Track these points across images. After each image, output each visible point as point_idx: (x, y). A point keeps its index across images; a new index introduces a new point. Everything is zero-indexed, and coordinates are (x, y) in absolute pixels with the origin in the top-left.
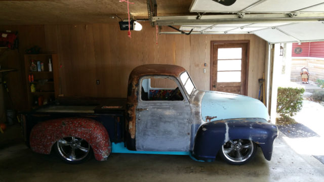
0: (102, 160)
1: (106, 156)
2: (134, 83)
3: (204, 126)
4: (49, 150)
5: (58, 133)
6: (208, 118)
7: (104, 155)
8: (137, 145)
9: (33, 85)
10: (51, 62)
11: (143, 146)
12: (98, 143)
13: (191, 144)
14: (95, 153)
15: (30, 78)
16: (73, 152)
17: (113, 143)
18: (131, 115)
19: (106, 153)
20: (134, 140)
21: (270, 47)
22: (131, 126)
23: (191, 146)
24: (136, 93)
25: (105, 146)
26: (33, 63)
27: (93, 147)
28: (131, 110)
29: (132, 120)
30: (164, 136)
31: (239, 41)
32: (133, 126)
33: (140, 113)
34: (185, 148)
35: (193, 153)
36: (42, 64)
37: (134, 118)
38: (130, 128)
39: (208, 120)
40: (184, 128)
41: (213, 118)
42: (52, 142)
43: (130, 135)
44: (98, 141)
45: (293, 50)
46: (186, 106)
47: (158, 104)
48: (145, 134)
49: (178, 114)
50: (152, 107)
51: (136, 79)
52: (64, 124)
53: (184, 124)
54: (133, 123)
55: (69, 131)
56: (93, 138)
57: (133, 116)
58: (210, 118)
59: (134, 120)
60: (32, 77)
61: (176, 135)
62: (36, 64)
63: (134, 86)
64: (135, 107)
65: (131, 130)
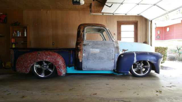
0: (62, 75)
1: (64, 73)
2: (81, 30)
3: (122, 54)
4: (28, 70)
5: (35, 59)
6: (124, 50)
7: (63, 73)
8: (83, 66)
9: (14, 44)
10: (26, 31)
11: (86, 67)
12: (60, 64)
13: (114, 65)
14: (58, 71)
15: (12, 40)
16: (43, 71)
17: (68, 67)
18: (80, 48)
19: (64, 71)
20: (82, 63)
21: (150, 23)
22: (79, 55)
23: (114, 67)
24: (82, 36)
25: (64, 67)
26: (14, 32)
27: (56, 67)
28: (80, 45)
29: (80, 51)
30: (99, 61)
31: (132, 21)
32: (81, 54)
33: (85, 46)
34: (111, 68)
35: (116, 71)
36: (20, 33)
37: (82, 50)
38: (79, 56)
39: (124, 52)
40: (110, 55)
41: (126, 50)
42: (31, 65)
43: (79, 60)
44: (60, 63)
45: (155, 37)
46: (111, 43)
47: (95, 42)
48: (88, 59)
49: (107, 47)
50: (92, 43)
51: (82, 28)
52: (39, 53)
53: (111, 53)
54: (81, 52)
55: (42, 58)
56: (56, 62)
57: (81, 48)
58: (125, 51)
59: (81, 51)
60: (14, 40)
61: (106, 60)
62: (17, 33)
63: (81, 32)
64: (82, 44)
65: (80, 57)
